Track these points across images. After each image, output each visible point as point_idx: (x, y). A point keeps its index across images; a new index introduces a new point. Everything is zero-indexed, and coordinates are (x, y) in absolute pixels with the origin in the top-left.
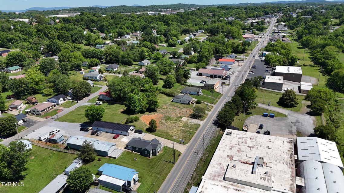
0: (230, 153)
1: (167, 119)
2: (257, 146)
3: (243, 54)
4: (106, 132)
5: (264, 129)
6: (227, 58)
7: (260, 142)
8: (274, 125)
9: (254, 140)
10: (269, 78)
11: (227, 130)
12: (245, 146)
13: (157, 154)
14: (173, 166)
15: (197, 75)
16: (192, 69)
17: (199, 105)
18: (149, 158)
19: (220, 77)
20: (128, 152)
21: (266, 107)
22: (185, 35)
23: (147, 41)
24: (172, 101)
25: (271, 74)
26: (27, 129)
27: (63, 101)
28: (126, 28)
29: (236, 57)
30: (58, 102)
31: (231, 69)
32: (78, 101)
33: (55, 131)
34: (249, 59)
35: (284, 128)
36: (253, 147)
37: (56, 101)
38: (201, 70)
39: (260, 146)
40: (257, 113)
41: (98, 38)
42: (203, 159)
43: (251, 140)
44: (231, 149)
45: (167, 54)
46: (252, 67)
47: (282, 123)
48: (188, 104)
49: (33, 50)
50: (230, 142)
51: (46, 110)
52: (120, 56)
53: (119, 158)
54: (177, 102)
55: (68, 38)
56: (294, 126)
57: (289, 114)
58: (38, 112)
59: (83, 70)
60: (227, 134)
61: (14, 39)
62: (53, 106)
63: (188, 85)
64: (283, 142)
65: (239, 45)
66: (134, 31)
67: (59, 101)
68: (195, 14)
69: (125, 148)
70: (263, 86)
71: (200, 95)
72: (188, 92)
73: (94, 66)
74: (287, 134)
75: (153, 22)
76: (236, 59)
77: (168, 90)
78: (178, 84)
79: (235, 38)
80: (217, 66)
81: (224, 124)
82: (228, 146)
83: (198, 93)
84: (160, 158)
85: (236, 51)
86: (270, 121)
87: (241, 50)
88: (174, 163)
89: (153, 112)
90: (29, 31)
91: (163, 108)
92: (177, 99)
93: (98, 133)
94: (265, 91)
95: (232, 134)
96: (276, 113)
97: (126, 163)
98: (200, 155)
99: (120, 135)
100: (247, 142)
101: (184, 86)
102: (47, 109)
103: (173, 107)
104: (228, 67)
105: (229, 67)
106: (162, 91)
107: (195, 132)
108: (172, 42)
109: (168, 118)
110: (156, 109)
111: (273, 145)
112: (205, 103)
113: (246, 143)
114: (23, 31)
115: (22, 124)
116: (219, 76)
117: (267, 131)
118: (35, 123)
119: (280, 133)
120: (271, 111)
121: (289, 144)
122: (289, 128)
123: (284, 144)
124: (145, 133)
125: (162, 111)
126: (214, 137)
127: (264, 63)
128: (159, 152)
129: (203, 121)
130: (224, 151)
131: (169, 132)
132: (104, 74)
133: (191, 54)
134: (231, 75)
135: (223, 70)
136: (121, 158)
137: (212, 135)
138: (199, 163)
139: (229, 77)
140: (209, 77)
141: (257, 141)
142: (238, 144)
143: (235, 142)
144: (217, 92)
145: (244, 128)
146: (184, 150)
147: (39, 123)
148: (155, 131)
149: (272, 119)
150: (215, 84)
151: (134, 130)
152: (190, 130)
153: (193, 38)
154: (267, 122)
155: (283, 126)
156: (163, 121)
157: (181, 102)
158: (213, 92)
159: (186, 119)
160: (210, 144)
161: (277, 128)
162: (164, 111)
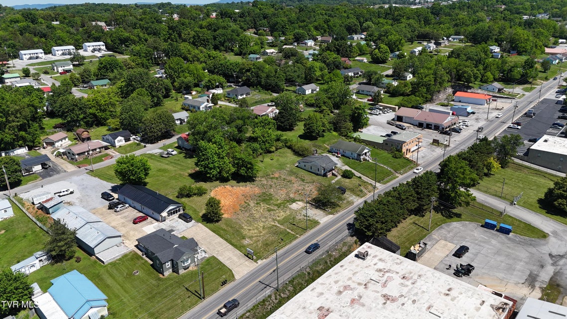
0: (332, 301)
1: (264, 201)
2: (406, 299)
3: (521, 87)
4: (134, 208)
5: (465, 260)
6: (479, 91)
7: (420, 292)
8: (498, 253)
9: (409, 283)
10: (546, 141)
11: (366, 247)
12: (378, 292)
13: (182, 272)
14: (195, 304)
16: (390, 108)
17: (347, 180)
18: (161, 276)
19: (437, 128)
20: (136, 254)
21: (499, 205)
22: (420, 43)
24: (297, 166)
25: (561, 133)
28: (312, 29)
29: (500, 90)
30: (114, 142)
31: (473, 113)
32: (147, 145)
33: (64, 192)
34: (529, 97)
35: (520, 266)
36: (393, 300)
37: (112, 139)
38: (405, 112)
39: (414, 302)
40: (473, 218)
42: (267, 303)
43: (402, 281)
44: (340, 292)
45: (360, 76)
46: (526, 114)
47: (522, 253)
48: (325, 175)
50: (351, 276)
53: (111, 264)
54: (304, 168)
56: (553, 264)
57: (555, 233)
58: (73, 155)
59: (194, 93)
60: (357, 256)
62: (102, 147)
63: (353, 138)
64: (480, 301)
65: (517, 67)
68: (468, 7)
69: (136, 246)
70: (526, 157)
71: (365, 160)
72: (341, 151)
74: (517, 284)
76: (498, 95)
77: (307, 143)
78: (334, 133)
79: (524, 53)
80: (448, 106)
81: (366, 232)
82: (340, 283)
83: (360, 155)
84: (180, 282)
85: (508, 79)
86: (494, 242)
87: (518, 77)
88: (201, 297)
89: (245, 182)
91: (272, 176)
93: (118, 208)
94: (526, 170)
95: (368, 258)
96: (522, 225)
97: (114, 278)
98: (268, 291)
99: (149, 218)
100: (389, 284)
101: (344, 138)
103: (293, 178)
104: (466, 109)
105: (469, 109)
107: (297, 238)
108: (379, 55)
109: (265, 198)
110: (255, 177)
111: (446, 306)
112: (364, 178)
113: (384, 285)
116: (435, 126)
117: (469, 265)
118: (58, 172)
119: (501, 275)
120: (512, 217)
121: (493, 313)
122: (535, 268)
123: (478, 309)
124: (198, 221)
125: (265, 182)
127: (560, 107)
128: (188, 268)
129: (331, 216)
130: (322, 294)
131: (245, 227)
132: (219, 102)
133: (405, 78)
134: (464, 127)
135: (453, 114)
136: (113, 264)
137: (327, 252)
138: (252, 309)
139: (458, 131)
140: (416, 126)
141: (415, 285)
142: (365, 285)
143: (361, 278)
144: (408, 159)
145: (412, 248)
146: (246, 272)
147: (62, 174)
148: (217, 221)
149: (502, 236)
150: (406, 142)
151: (182, 212)
152: (290, 231)
153: (432, 49)
154: (484, 242)
155: (521, 261)
156: (252, 204)
157: (311, 170)
158: (397, 158)
159: (301, 207)
160: (308, 270)
161: (502, 262)
162: (270, 183)
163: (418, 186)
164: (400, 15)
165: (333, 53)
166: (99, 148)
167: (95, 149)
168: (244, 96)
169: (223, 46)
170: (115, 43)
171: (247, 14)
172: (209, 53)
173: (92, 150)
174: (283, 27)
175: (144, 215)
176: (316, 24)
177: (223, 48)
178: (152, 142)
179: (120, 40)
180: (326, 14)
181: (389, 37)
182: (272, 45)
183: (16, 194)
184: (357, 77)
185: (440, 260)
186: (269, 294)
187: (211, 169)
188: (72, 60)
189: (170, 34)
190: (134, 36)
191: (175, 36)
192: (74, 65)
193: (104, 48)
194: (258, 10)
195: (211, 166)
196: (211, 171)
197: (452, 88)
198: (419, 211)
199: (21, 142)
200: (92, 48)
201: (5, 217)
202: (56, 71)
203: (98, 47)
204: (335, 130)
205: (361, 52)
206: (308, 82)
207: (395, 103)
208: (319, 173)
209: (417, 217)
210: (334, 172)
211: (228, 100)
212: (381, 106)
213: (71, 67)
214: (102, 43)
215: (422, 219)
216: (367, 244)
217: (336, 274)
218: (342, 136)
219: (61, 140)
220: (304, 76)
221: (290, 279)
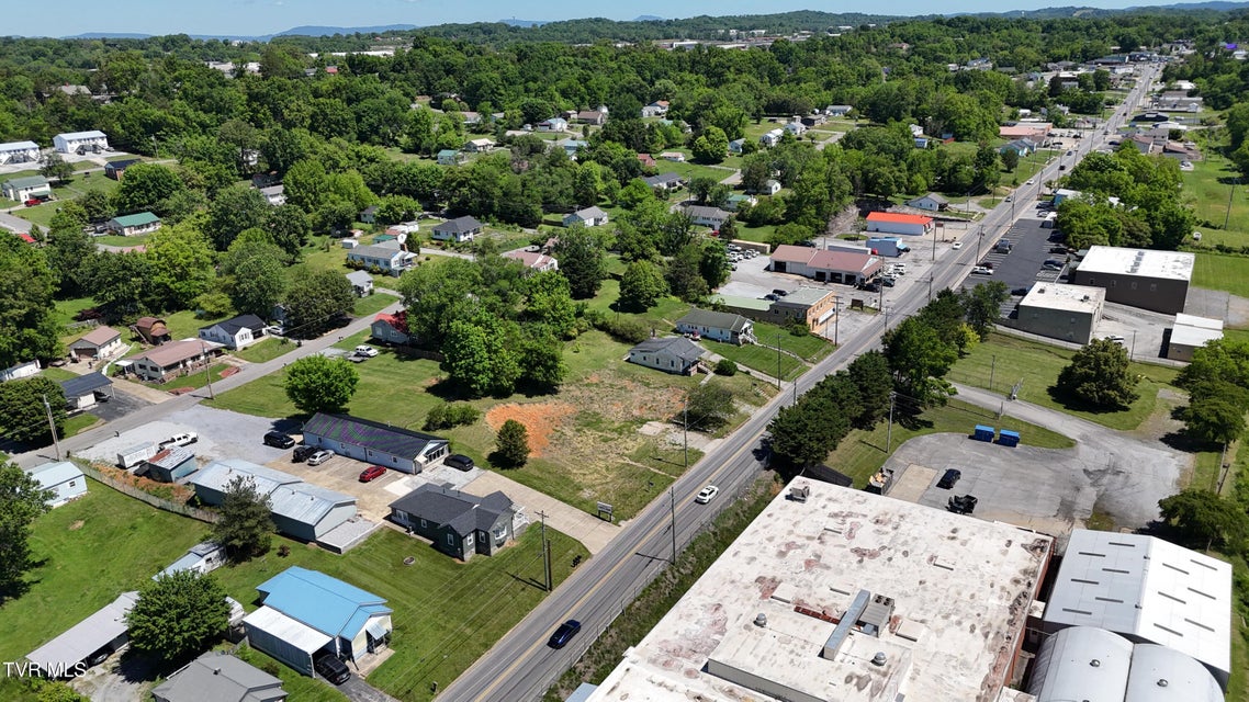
0: (774, 568)
1: (588, 425)
2: (892, 551)
3: (976, 200)
4: (347, 455)
5: (959, 490)
6: (907, 210)
7: (909, 539)
8: (1006, 475)
9: (888, 528)
10: (1042, 291)
11: (798, 482)
12: (844, 547)
13: (494, 550)
14: (538, 600)
15: (768, 269)
16: (756, 248)
17: (728, 379)
18: (458, 561)
19: (850, 279)
20: (393, 531)
21: (992, 401)
22: (774, 121)
23: (614, 141)
24: (628, 361)
25: (1062, 277)
26: (100, 426)
27: (252, 336)
28: (557, 95)
29: (942, 208)
30: (233, 340)
31: (907, 250)
32: (303, 342)
33: (179, 439)
34: (994, 218)
35: (1043, 491)
36: (873, 555)
37: (226, 334)
38: (786, 253)
39: (905, 554)
40: (953, 426)
41: (455, 126)
42: (663, 585)
43: (877, 527)
44: (782, 554)
45: (680, 188)
46: (995, 247)
47: (1043, 473)
48: (686, 373)
49: (211, 160)
50: (792, 528)
51: (185, 365)
52: (497, 192)
53: (353, 551)
54: (644, 363)
55: (346, 126)
56: (1093, 485)
57: (1085, 438)
58: (155, 369)
59: (358, 234)
60: (788, 497)
61: (168, 125)
62: (211, 352)
63: (710, 304)
64: (1005, 542)
65: (965, 164)
66: (588, 107)
67: (237, 337)
68: (841, 48)
69: (388, 518)
70: (1014, 322)
71: (745, 342)
73: (398, 224)
74: (1046, 517)
75: (666, 74)
76: (941, 216)
77: (629, 319)
78: (674, 298)
79: (966, 137)
80: (857, 239)
81: (792, 458)
82: (778, 540)
83: (737, 334)
84: (499, 567)
85: (951, 185)
86: (994, 460)
87: (968, 181)
88: (547, 588)
89: (543, 394)
90: (222, 100)
91: (586, 382)
92: (644, 354)
93: (315, 457)
94: (1017, 343)
95: (809, 499)
96: (1032, 430)
97: (371, 573)
98: (656, 568)
99: (388, 470)
100: (858, 533)
101: (694, 306)
102: (189, 363)
103: (626, 382)
104: (895, 243)
105: (900, 244)
106: (599, 322)
107: (673, 480)
108: (708, 146)
109: (589, 421)
110: (557, 385)
111: (957, 553)
112: (754, 373)
113: (851, 535)
114: (201, 99)
115: (90, 408)
116: (847, 276)
117: (968, 496)
118: (135, 406)
119: (1019, 508)
120: (1015, 420)
121: (1029, 555)
122: (1067, 492)
123: (1005, 553)
124: (484, 468)
125: (578, 393)
126: (741, 503)
127: (1048, 233)
128: (503, 544)
129: (719, 441)
130: (754, 559)
131: (575, 471)
133: (766, 191)
134: (898, 275)
135: (873, 253)
136: (358, 551)
137: (735, 497)
138: (642, 596)
139: (889, 284)
140: (812, 278)
141: (899, 531)
142: (819, 538)
143: (809, 527)
144: (818, 337)
145: (872, 480)
146: (606, 543)
147: (145, 410)
148: (521, 464)
149: (1006, 450)
151: (446, 455)
152: (657, 471)
153: (799, 132)
154: (980, 462)
155: (1043, 484)
156: (569, 432)
157: (657, 366)
158: (800, 336)
159: (659, 431)
160: (712, 528)
161: (1015, 488)
162: (587, 393)
165: (617, 144)
166: (206, 354)
168: (471, 235)
169: (377, 133)
172: (354, 148)
173: (193, 359)
174: (493, 92)
175: (373, 466)
176: (562, 84)
177: (376, 138)
178: (310, 335)
179: (144, 125)
180: (576, 63)
181: (719, 111)
182: (478, 130)
183: (68, 453)
184: (674, 191)
185: (920, 495)
186: (661, 570)
187: (478, 373)
188: (46, 172)
189: (255, 111)
190: (174, 115)
193: (104, 143)
197: (858, 207)
198: (864, 422)
199: (26, 351)
200: (78, 144)
201: (72, 496)
202: (13, 198)
203: (92, 143)
204: (674, 293)
205: (669, 141)
206: (586, 204)
207: (762, 239)
208: (672, 369)
209: (863, 432)
210: (700, 366)
211: (438, 244)
212: (737, 244)
213: (47, 188)
214: (98, 133)
215: (872, 434)
216: (798, 478)
217: (765, 527)
218: (690, 302)
219: (109, 343)
221: (687, 545)
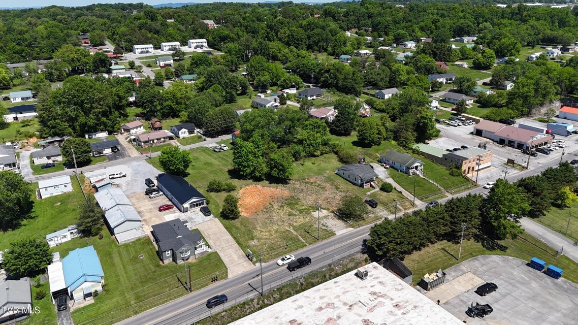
0: (307, 316)
1: (289, 204)
4: (167, 196)
5: (487, 299)
8: (534, 298)
9: (399, 312)
12: (361, 316)
13: (180, 262)
14: (181, 295)
15: (472, 133)
16: (474, 120)
17: (385, 194)
18: (161, 263)
19: (520, 146)
20: (149, 239)
21: (560, 243)
22: (544, 48)
24: (336, 173)
30: (179, 134)
31: (575, 132)
33: (117, 174)
37: (176, 130)
40: (519, 253)
42: (247, 307)
43: (393, 309)
44: (321, 309)
48: (362, 186)
53: (124, 245)
54: (343, 176)
60: (356, 275)
63: (412, 149)
71: (414, 174)
72: (391, 162)
77: (358, 151)
78: (394, 143)
80: (547, 122)
81: (376, 251)
82: (326, 300)
83: (410, 168)
84: (175, 271)
86: (534, 284)
88: (191, 291)
89: (278, 183)
91: (307, 180)
92: (344, 172)
93: (152, 194)
95: (367, 278)
98: (251, 295)
99: (175, 207)
100: (376, 311)
101: (401, 148)
102: (155, 141)
103: (328, 185)
104: (566, 127)
105: (571, 128)
106: (337, 150)
107: (304, 246)
108: (482, 60)
109: (292, 202)
110: (290, 180)
112: (406, 193)
113: (371, 310)
115: (106, 154)
116: (518, 144)
118: (124, 156)
120: (570, 259)
124: (216, 216)
125: (298, 186)
128: (187, 259)
129: (351, 229)
130: (301, 307)
131: (258, 228)
132: (288, 102)
133: (504, 87)
134: (557, 148)
135: (547, 132)
136: (126, 246)
137: (330, 265)
138: (229, 310)
139: (545, 152)
140: (497, 142)
141: (405, 316)
142: (351, 306)
143: (349, 298)
144: (467, 179)
145: (427, 276)
146: (240, 272)
147: (126, 158)
148: (234, 219)
149: (548, 280)
150: (468, 159)
151: (205, 205)
152: (301, 239)
153: (555, 55)
154: (522, 283)
155: (558, 311)
156: (276, 206)
157: (349, 179)
158: (454, 176)
159: (324, 215)
160: (302, 280)
161: (533, 308)
162: (303, 187)
163: (453, 209)
164: (529, 16)
165: (428, 56)
166: (164, 138)
167: (160, 139)
168: (315, 97)
169: (317, 45)
170: (215, 41)
171: (352, 13)
172: (298, 52)
173: (158, 139)
174: (386, 27)
175: (172, 204)
176: (422, 24)
177: (316, 48)
178: (212, 136)
179: (220, 37)
180: (437, 14)
181: (503, 40)
182: (369, 46)
183: (81, 172)
184: (450, 83)
185: (457, 295)
186: (252, 297)
187: (245, 167)
188: (173, 55)
189: (268, 33)
190: (234, 34)
191: (272, 35)
192: (174, 60)
193: (206, 44)
194: (365, 10)
195: (245, 164)
196: (245, 169)
197: (561, 102)
199: (102, 127)
200: (196, 44)
201: (65, 191)
202: (158, 65)
203: (201, 44)
204: (395, 139)
205: (463, 56)
206: (391, 85)
207: (481, 115)
208: (356, 182)
209: (450, 243)
210: (372, 183)
211: (297, 100)
212: (464, 116)
213: (172, 62)
214: (205, 40)
215: (455, 246)
216: (375, 263)
217: (326, 289)
218: (401, 146)
219: (137, 128)
220: (388, 79)
221: (278, 287)
